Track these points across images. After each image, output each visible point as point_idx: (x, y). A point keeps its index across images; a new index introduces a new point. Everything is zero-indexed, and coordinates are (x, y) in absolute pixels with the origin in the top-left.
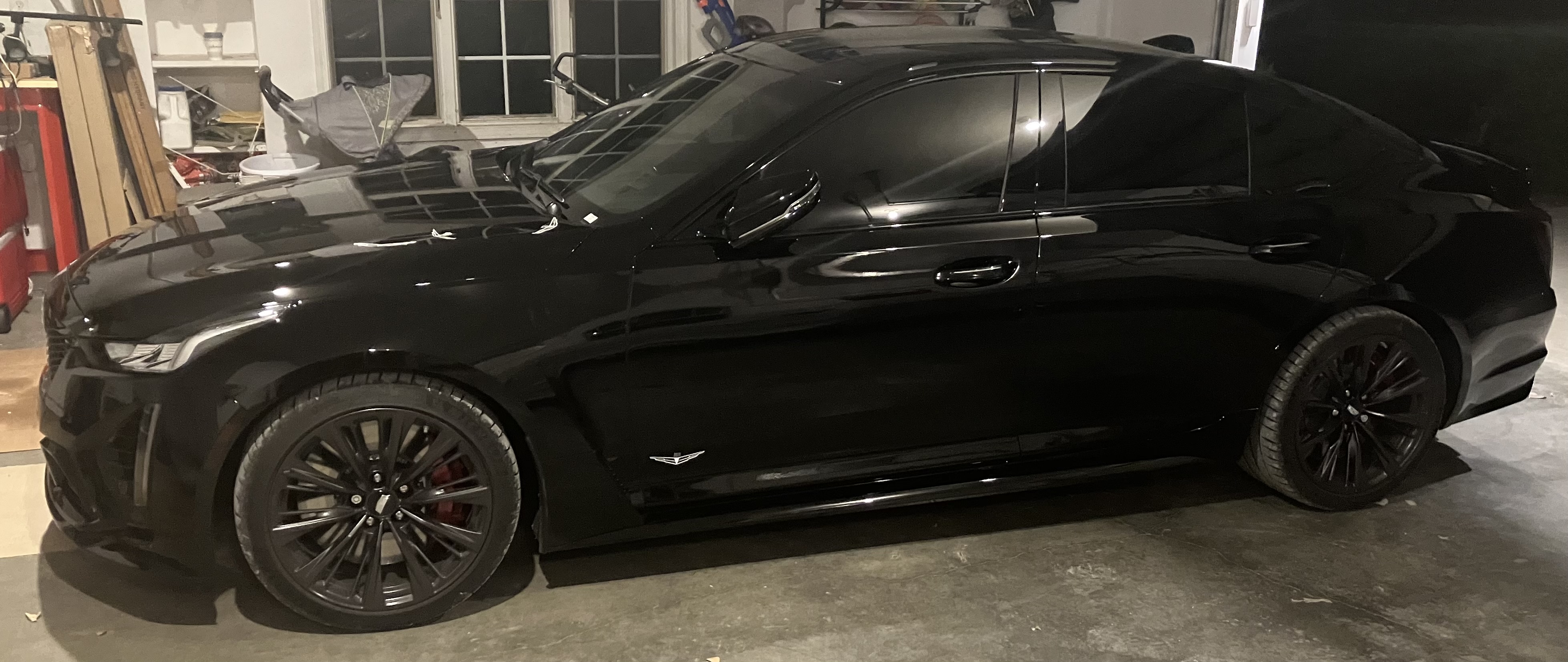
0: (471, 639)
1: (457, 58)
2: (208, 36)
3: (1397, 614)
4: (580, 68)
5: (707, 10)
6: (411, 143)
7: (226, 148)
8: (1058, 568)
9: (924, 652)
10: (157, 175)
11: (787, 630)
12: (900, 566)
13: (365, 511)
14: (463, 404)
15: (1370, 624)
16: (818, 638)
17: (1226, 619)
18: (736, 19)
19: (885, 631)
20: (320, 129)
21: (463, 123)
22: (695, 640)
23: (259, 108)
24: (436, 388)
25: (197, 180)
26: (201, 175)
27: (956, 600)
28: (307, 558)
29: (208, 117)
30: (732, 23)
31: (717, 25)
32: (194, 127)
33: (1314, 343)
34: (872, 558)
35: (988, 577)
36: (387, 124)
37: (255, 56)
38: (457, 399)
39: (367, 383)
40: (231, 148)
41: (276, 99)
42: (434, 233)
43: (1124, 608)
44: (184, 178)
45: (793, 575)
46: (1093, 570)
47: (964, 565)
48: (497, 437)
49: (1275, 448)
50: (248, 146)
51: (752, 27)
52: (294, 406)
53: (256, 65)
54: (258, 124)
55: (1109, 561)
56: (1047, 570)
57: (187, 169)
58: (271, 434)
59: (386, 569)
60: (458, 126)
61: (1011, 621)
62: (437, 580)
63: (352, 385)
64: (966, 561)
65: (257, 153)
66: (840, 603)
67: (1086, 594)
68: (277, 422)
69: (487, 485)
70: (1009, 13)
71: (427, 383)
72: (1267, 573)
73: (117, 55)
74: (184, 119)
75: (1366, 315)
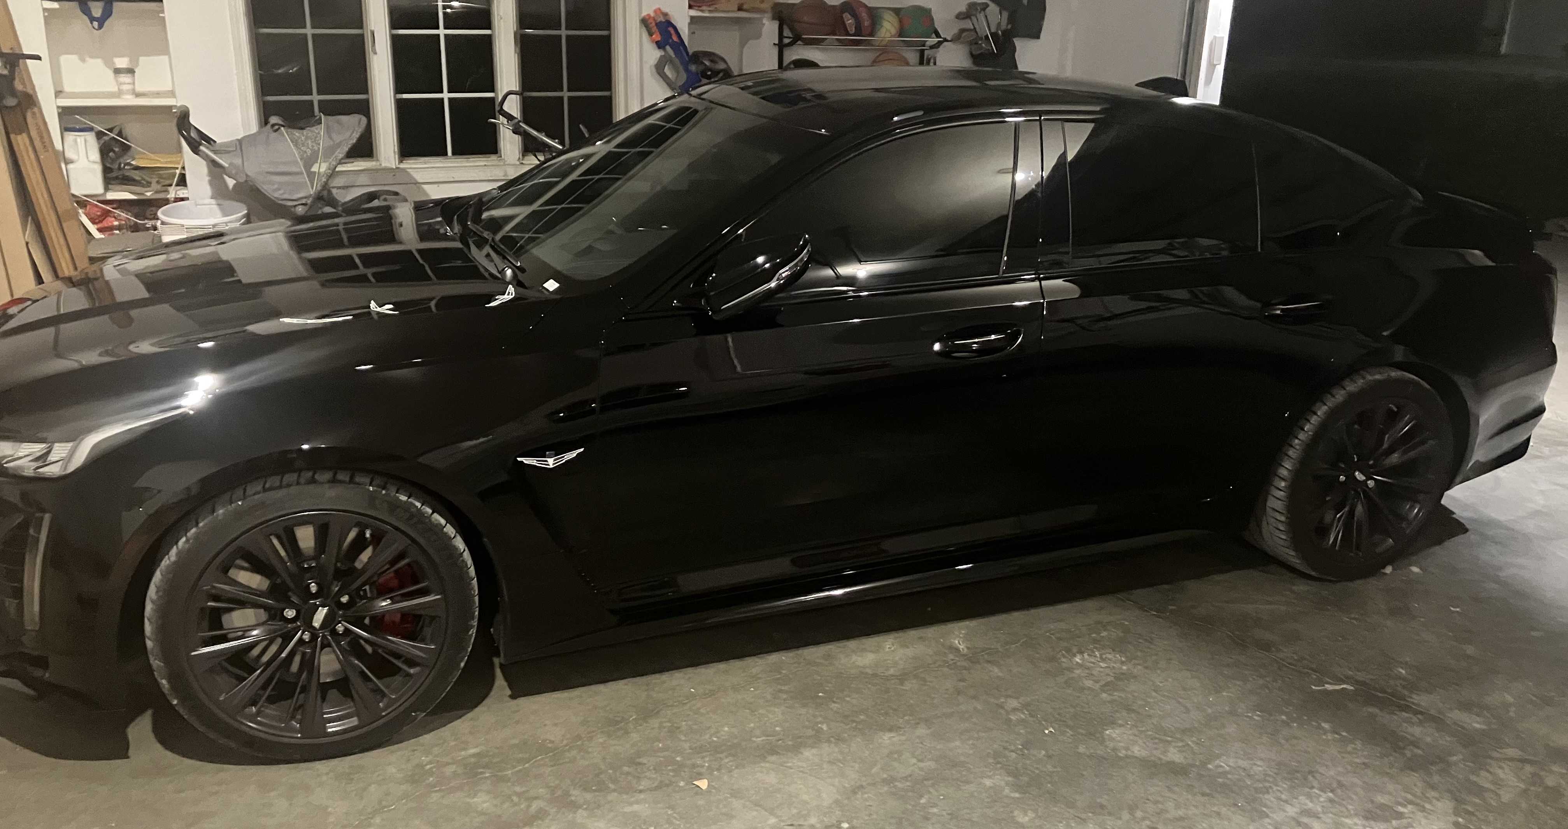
0: (426, 765)
1: (395, 97)
2: (117, 71)
3: (1421, 700)
4: (527, 106)
5: (660, 45)
6: (347, 187)
7: (143, 194)
8: (1064, 656)
9: (932, 764)
10: (64, 225)
11: (780, 742)
12: (897, 658)
13: (300, 627)
14: (412, 504)
15: (1397, 713)
16: (814, 751)
17: (1247, 713)
18: (690, 53)
19: (887, 739)
20: (247, 175)
21: (402, 166)
22: (678, 759)
23: (180, 150)
24: (378, 486)
25: (111, 229)
26: (116, 223)
27: (961, 699)
28: (234, 681)
29: (122, 160)
30: (687, 59)
31: (671, 61)
32: (106, 171)
33: (1325, 408)
34: (864, 650)
35: (991, 669)
36: (321, 168)
37: (172, 94)
38: (403, 498)
39: (298, 483)
40: (148, 194)
41: (196, 141)
42: (373, 304)
43: (1140, 702)
44: (96, 226)
45: (780, 673)
46: (1101, 657)
47: (964, 655)
48: (450, 539)
49: (1283, 519)
50: (167, 191)
51: (707, 63)
52: (213, 512)
53: (175, 104)
54: (177, 168)
55: (1118, 646)
56: (1052, 659)
57: (100, 216)
58: (187, 546)
59: (324, 688)
60: (397, 168)
61: (1022, 721)
62: (386, 700)
63: (280, 487)
64: (966, 650)
65: (178, 200)
66: (834, 706)
67: (1097, 687)
68: (194, 530)
69: (441, 594)
70: (971, 49)
71: (368, 480)
72: (1281, 655)
73: (13, 93)
74: (94, 162)
75: (1378, 377)
